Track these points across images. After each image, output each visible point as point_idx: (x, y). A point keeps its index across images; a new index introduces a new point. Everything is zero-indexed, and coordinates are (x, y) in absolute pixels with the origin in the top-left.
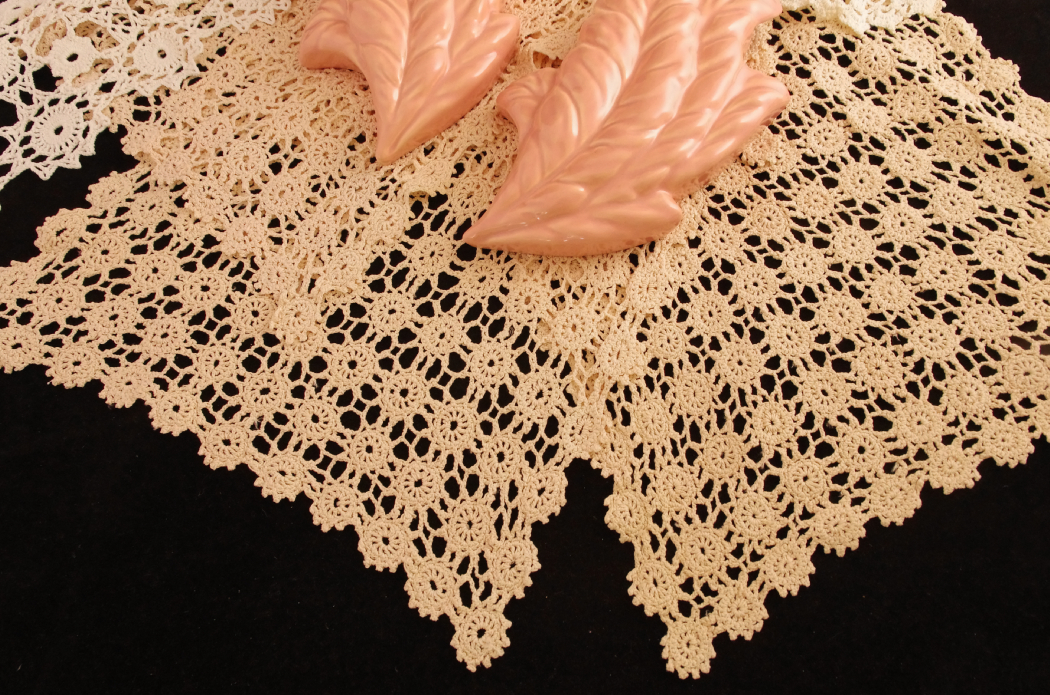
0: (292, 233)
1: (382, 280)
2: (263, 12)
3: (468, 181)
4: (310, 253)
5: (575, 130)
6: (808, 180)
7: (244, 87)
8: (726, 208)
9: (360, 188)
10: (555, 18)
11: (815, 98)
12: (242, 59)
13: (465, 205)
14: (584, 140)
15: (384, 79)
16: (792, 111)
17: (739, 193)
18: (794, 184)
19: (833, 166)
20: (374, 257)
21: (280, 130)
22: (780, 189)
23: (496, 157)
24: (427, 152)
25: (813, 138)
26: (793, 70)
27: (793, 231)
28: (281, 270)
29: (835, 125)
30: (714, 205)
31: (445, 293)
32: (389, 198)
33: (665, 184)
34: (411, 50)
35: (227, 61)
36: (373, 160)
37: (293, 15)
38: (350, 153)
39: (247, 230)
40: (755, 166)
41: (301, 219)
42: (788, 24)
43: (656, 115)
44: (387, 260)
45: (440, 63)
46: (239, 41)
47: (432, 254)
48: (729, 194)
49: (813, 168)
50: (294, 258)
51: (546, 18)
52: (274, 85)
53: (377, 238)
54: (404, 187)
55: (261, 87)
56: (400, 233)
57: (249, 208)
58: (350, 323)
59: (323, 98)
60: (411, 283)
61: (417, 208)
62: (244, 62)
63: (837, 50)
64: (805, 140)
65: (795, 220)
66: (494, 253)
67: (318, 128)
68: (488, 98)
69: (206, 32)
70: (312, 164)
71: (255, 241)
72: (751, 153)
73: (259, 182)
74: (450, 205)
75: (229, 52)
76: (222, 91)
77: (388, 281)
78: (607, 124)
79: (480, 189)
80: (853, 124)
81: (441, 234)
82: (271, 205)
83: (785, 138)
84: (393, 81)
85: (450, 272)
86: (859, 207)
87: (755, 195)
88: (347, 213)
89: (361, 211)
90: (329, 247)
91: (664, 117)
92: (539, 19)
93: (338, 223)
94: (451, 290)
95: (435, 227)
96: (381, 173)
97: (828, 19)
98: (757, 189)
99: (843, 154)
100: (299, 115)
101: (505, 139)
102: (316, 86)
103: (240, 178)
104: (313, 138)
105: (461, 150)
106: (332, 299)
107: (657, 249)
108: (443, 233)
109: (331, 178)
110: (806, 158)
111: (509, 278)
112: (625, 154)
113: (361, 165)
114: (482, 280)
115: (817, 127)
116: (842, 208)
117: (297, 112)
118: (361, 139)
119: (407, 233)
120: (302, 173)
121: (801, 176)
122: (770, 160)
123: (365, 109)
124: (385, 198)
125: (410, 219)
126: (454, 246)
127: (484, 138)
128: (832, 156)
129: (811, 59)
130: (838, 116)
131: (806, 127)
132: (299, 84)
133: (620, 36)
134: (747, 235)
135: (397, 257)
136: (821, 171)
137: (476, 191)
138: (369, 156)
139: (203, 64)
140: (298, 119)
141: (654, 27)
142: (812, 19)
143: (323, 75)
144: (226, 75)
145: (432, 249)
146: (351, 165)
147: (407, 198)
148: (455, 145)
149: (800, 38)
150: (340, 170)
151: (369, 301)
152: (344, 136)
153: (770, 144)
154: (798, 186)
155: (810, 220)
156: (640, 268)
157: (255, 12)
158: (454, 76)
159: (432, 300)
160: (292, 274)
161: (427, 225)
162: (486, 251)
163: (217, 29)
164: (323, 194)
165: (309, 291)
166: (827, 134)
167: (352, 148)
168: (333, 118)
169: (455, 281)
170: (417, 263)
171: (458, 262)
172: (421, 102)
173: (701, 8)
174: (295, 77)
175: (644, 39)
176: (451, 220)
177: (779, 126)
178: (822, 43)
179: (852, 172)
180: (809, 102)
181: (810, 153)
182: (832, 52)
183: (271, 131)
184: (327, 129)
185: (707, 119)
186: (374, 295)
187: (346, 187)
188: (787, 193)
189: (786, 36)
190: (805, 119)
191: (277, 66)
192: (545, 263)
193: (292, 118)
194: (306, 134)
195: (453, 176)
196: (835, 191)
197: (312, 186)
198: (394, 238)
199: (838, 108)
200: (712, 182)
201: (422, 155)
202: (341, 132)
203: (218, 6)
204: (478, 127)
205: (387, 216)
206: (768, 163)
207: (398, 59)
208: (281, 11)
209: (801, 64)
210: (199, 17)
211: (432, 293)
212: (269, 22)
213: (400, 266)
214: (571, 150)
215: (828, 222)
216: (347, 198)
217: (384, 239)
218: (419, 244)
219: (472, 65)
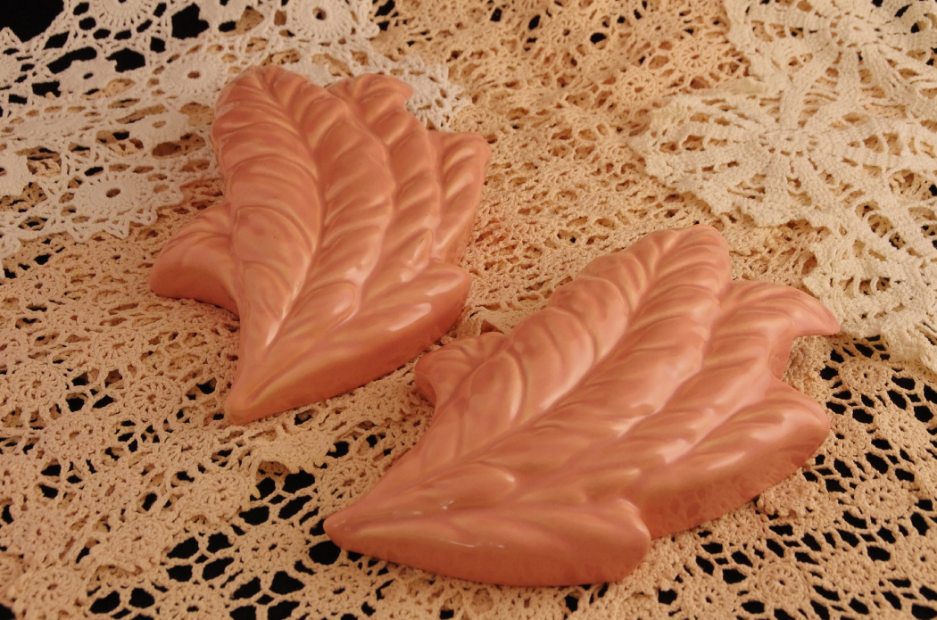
0: (75, 487)
1: (189, 568)
2: (116, 222)
3: (351, 464)
4: (93, 513)
5: (514, 409)
6: (847, 545)
7: (60, 303)
8: (722, 561)
9: (190, 448)
10: (524, 293)
11: (874, 447)
12: (68, 270)
13: (337, 493)
14: (527, 418)
15: (263, 306)
16: (840, 458)
17: (745, 546)
18: (826, 546)
19: (886, 534)
20: (185, 537)
21: (97, 358)
22: (805, 548)
23: (398, 442)
24: (298, 421)
25: (864, 496)
26: (850, 410)
27: (814, 603)
28: (44, 527)
29: (897, 484)
30: (705, 555)
31: (278, 599)
32: (228, 466)
33: (631, 492)
34: (309, 281)
35: (47, 271)
36: (218, 416)
37: (153, 233)
38: (187, 402)
39: (12, 468)
40: (775, 516)
41: (92, 470)
42: (852, 358)
43: (634, 405)
44: (203, 544)
45: (345, 305)
46: (70, 250)
47: (273, 547)
48: (731, 544)
49: (857, 532)
50: (68, 516)
51: (512, 291)
52: (103, 306)
53: (196, 512)
54: (254, 453)
55: (85, 307)
56: (232, 512)
57: (22, 444)
58: (125, 612)
59: (168, 329)
60: (231, 579)
61: (266, 487)
62: (69, 275)
63: (914, 398)
64: (853, 497)
65: (820, 589)
66: (364, 561)
67: (151, 363)
68: (404, 370)
69: (30, 234)
70: (128, 405)
71: (19, 484)
72: (772, 498)
73: (45, 415)
74: (316, 491)
75: (51, 261)
76: (29, 303)
77: (198, 571)
78: (562, 404)
79: (365, 478)
80: (922, 486)
81: (292, 524)
82: (54, 445)
83: (824, 488)
84: (275, 313)
85: (293, 573)
86: (915, 589)
87: (767, 551)
88: (161, 475)
89: (182, 476)
90: (123, 511)
91: (645, 409)
92: (501, 291)
93: (145, 485)
94: (288, 597)
95: (285, 514)
96: (227, 432)
97: (907, 358)
98: (772, 545)
99: (903, 522)
100: (128, 343)
101: (417, 424)
102: (163, 314)
103: (20, 405)
104: (140, 374)
105: (349, 424)
106: (107, 576)
107: (610, 594)
108: (297, 523)
109: (150, 429)
110: (848, 517)
111: (380, 596)
112: (582, 443)
113: (198, 419)
114: (339, 591)
115: (871, 483)
116: (890, 587)
117: (127, 340)
118: (207, 388)
119: (242, 515)
120: (111, 415)
121: (838, 538)
122: (797, 509)
123: (225, 351)
124: (223, 465)
125: (252, 498)
126: (308, 542)
127: (386, 414)
128: (888, 522)
129: (878, 402)
130: (904, 475)
131: (856, 480)
132: (139, 310)
133: (603, 304)
134: (745, 599)
135: (218, 541)
136: (869, 538)
137: (358, 479)
138: (214, 410)
139: (11, 269)
140: (126, 348)
141: (650, 304)
142: (885, 357)
143: (176, 304)
144: (39, 286)
145: (273, 541)
146: (184, 419)
147: (254, 469)
148: (342, 417)
149: (866, 376)
150: (166, 422)
151: (163, 589)
152: (185, 380)
153: (800, 492)
154: (832, 549)
155: (841, 593)
156: (577, 613)
157: (104, 221)
158: (360, 323)
159: (256, 605)
160: (58, 535)
161: (275, 510)
162: (354, 556)
163: (44, 233)
164: (133, 447)
165: (78, 560)
166: (884, 493)
167: (192, 397)
168: (176, 355)
169: (298, 585)
170: (247, 554)
171: (308, 563)
172: (307, 345)
173: (722, 298)
174: (136, 301)
175: (634, 317)
176: (312, 510)
177: (817, 474)
178: (893, 386)
179: (911, 546)
180: (866, 451)
181: (855, 512)
182: (908, 400)
183: (83, 357)
184: (164, 367)
185: (705, 423)
186: (173, 584)
187: (169, 443)
188: (814, 555)
189: (847, 372)
190: (857, 471)
191: (115, 286)
192: (438, 585)
193: (117, 346)
194: (131, 367)
195: (329, 453)
196: (883, 565)
197: (119, 435)
198: (221, 518)
199: (904, 464)
200: (707, 525)
201: (291, 422)
202: (181, 374)
203: (55, 207)
204: (381, 400)
205: (220, 487)
206: (792, 514)
207: (289, 287)
208: (139, 225)
209: (863, 406)
210: (24, 216)
211: (258, 595)
212: (119, 235)
213: (221, 554)
214: (505, 427)
215: (867, 600)
216: (166, 458)
217: (207, 515)
218: (254, 532)
219: (393, 314)
